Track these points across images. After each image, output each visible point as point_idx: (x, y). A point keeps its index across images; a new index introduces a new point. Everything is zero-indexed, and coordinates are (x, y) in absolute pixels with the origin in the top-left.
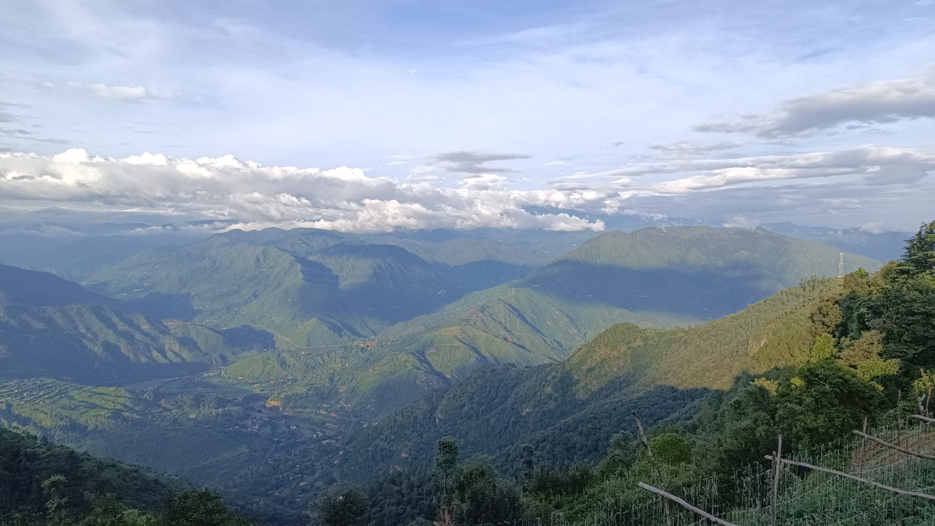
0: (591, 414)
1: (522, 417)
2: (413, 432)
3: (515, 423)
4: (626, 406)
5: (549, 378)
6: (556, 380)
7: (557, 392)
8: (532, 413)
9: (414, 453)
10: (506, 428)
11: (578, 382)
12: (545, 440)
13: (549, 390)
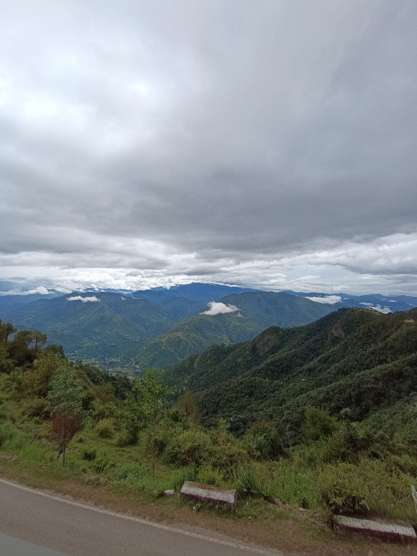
0: (278, 358)
1: (237, 363)
2: (185, 373)
3: (235, 366)
4: (291, 355)
5: (247, 347)
6: (250, 348)
7: (251, 353)
8: (242, 361)
9: (190, 381)
10: (232, 368)
11: (259, 349)
12: (262, 369)
13: (248, 352)
